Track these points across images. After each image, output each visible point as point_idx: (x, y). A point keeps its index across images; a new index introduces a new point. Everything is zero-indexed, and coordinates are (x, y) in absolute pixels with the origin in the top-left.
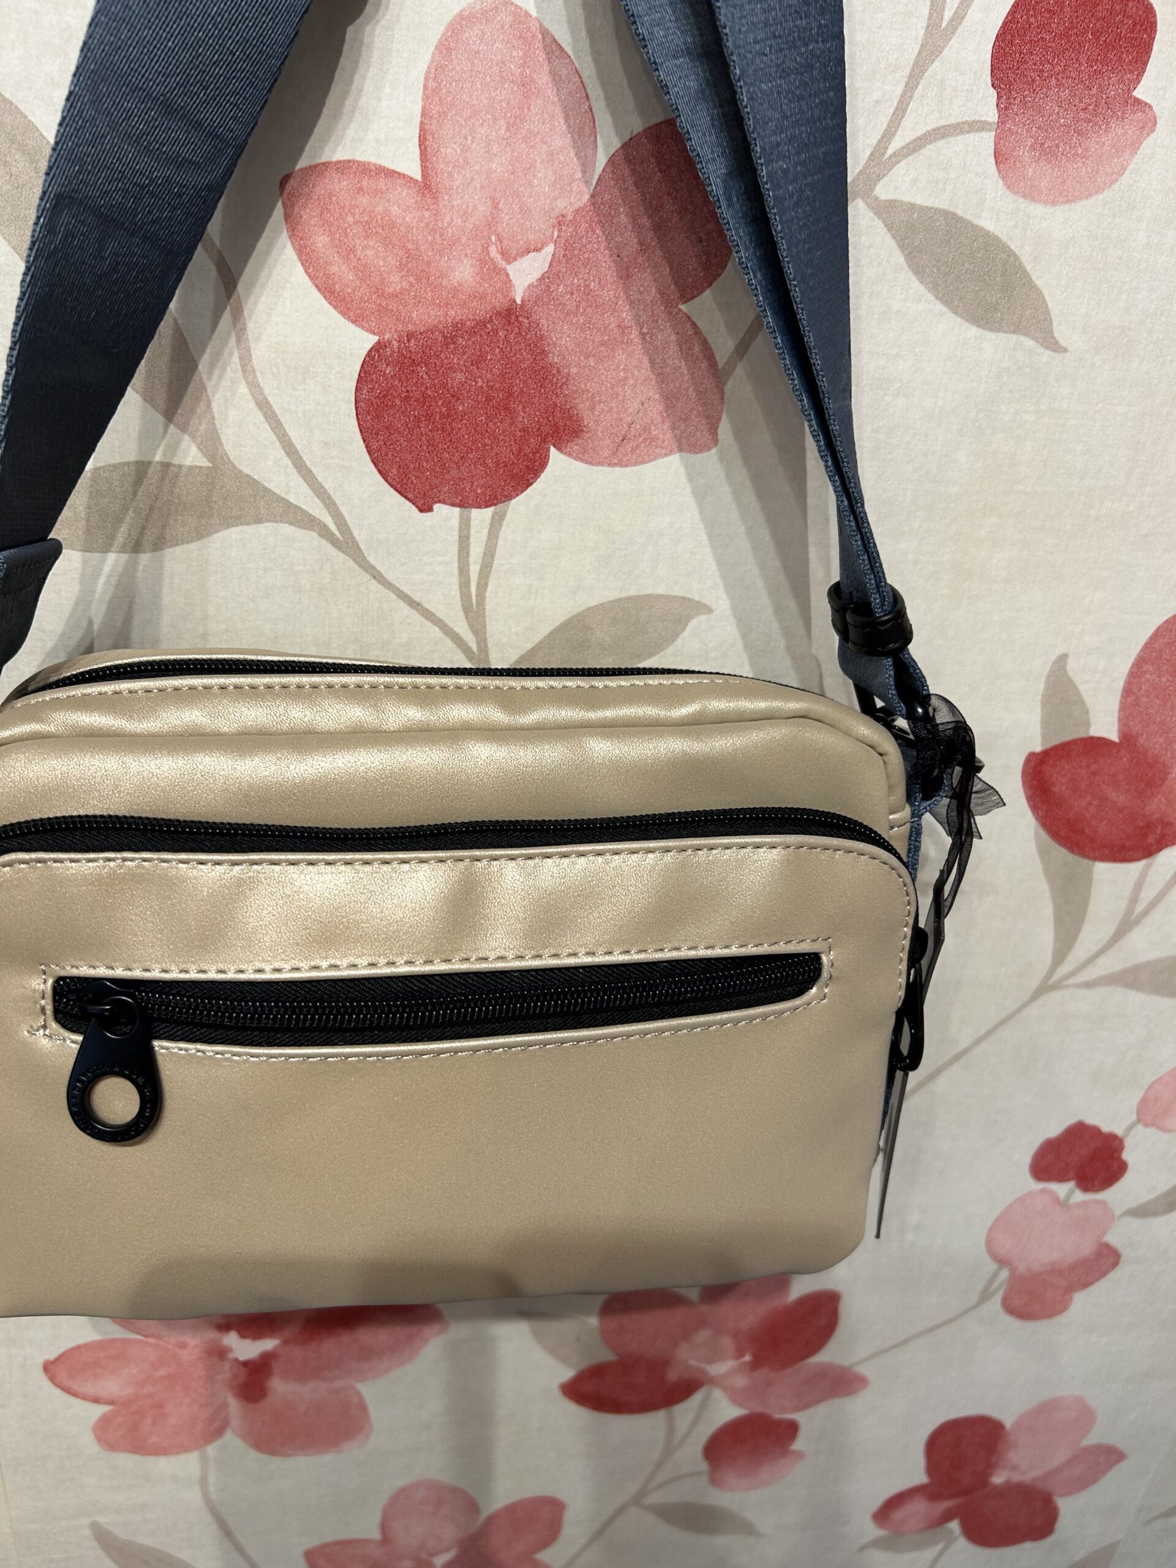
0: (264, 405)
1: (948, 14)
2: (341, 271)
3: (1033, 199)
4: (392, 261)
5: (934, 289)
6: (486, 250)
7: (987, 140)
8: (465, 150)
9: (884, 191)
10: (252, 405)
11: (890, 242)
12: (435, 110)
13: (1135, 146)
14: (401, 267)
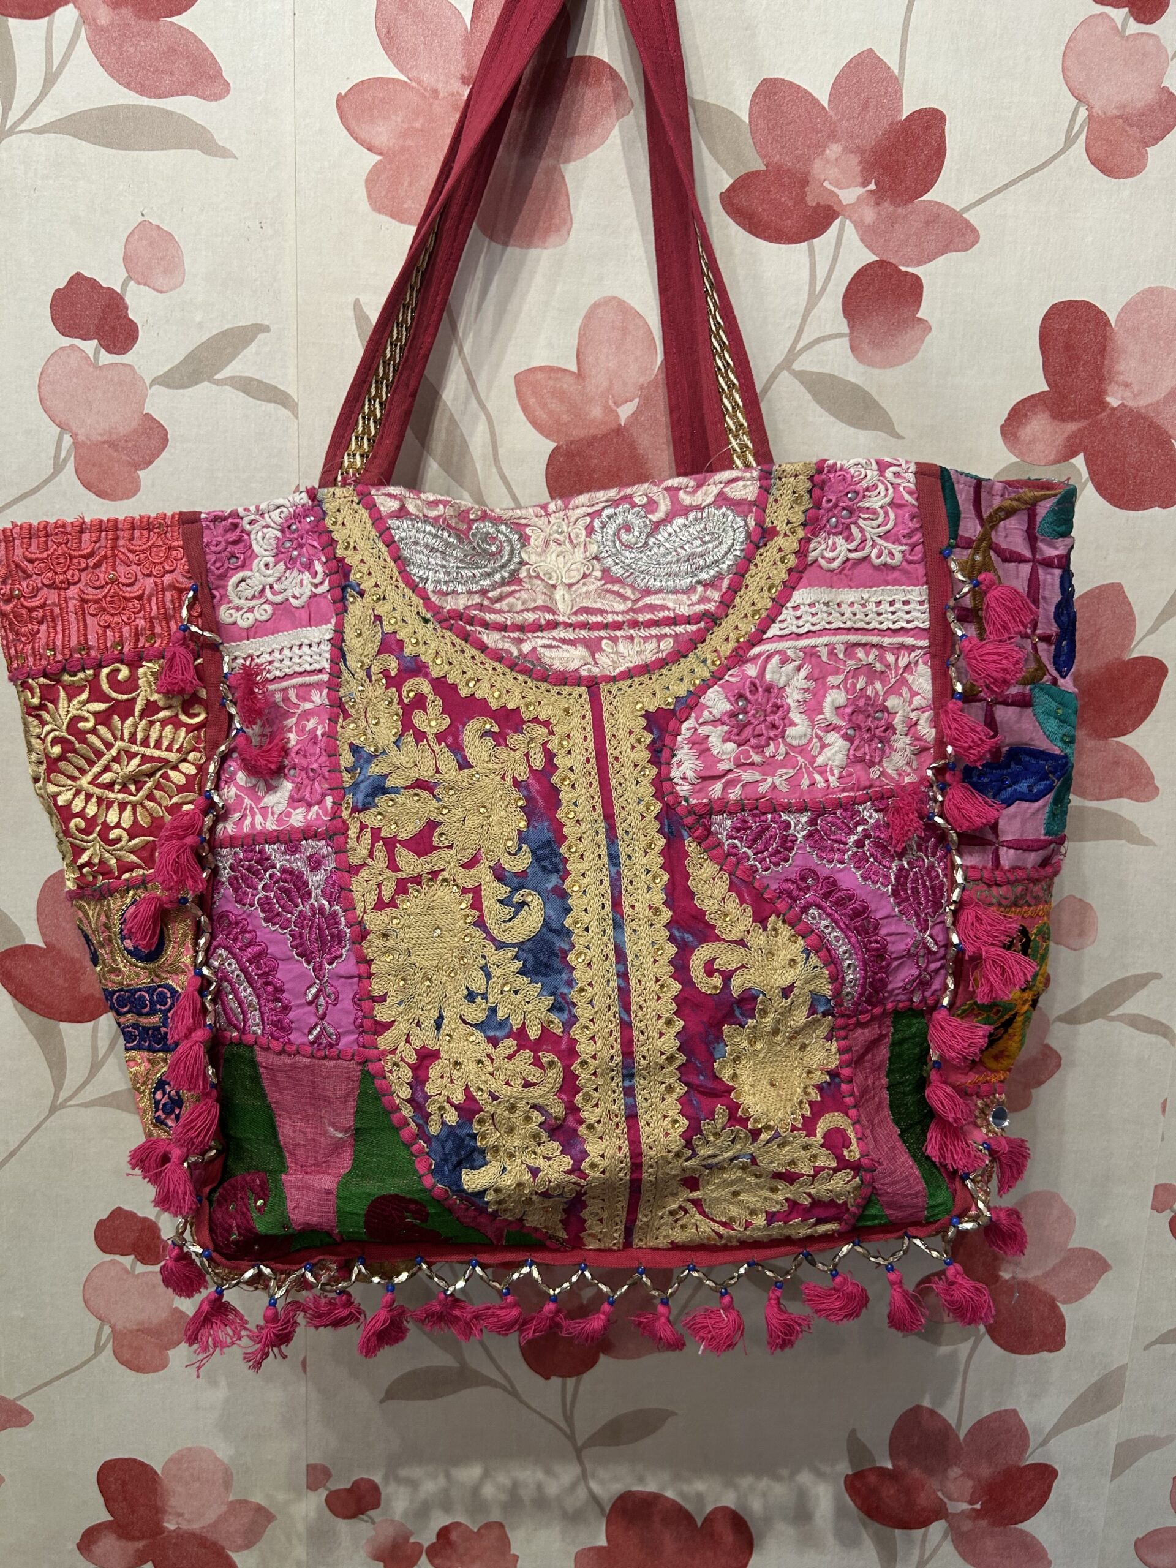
0: (503, 477)
1: (818, 288)
2: (541, 414)
3: (873, 366)
4: (564, 409)
5: (829, 410)
6: (607, 402)
7: (846, 342)
8: (597, 358)
9: (796, 366)
10: (498, 477)
11: (803, 389)
12: (583, 343)
13: (922, 340)
14: (568, 411)
